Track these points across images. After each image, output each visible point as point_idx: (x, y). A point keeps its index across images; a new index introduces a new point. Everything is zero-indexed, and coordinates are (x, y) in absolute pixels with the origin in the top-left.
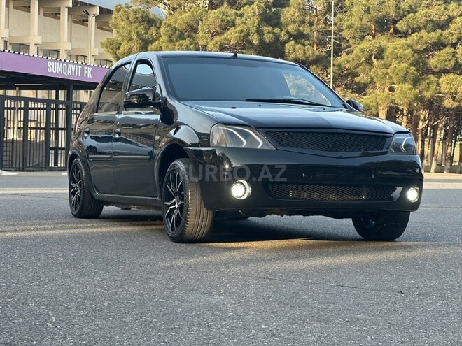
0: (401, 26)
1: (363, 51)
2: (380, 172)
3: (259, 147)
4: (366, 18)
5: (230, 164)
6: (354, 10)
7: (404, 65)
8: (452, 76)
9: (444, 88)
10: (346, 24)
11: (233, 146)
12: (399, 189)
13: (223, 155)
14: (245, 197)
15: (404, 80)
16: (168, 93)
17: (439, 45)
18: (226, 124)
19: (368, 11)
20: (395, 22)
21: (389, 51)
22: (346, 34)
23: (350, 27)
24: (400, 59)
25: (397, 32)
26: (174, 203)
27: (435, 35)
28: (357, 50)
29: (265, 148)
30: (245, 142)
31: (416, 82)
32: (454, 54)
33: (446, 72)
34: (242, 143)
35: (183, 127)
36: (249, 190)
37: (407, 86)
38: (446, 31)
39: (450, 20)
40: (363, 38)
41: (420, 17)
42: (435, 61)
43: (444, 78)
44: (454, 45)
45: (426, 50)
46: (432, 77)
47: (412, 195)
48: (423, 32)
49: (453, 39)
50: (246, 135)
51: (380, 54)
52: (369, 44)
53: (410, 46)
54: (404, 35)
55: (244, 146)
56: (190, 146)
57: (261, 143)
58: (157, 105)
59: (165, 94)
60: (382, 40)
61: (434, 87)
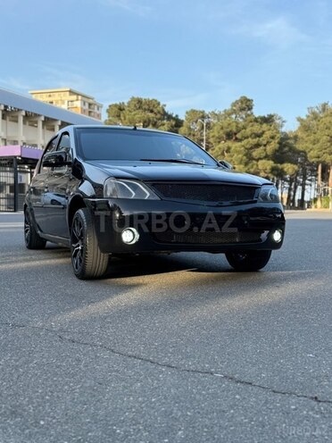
0: (239, 136)
1: (220, 148)
2: (252, 219)
3: (146, 198)
4: (221, 132)
5: (121, 213)
6: (215, 128)
7: (240, 156)
8: (264, 161)
9: (260, 167)
10: (211, 135)
11: (123, 197)
12: (266, 232)
13: (115, 205)
14: (134, 242)
15: (240, 163)
16: (77, 154)
17: (258, 145)
18: (118, 178)
19: (222, 128)
20: (236, 134)
21: (233, 148)
22: (211, 140)
23: (213, 136)
24: (239, 152)
25: (236, 139)
26: (78, 246)
27: (256, 140)
28: (217, 148)
29: (151, 198)
30: (134, 194)
31: (246, 164)
32: (265, 150)
33: (261, 159)
34: (131, 194)
35: (86, 181)
36: (137, 236)
37: (242, 166)
38: (261, 139)
39: (263, 132)
40: (219, 142)
41: (248, 131)
42: (255, 153)
43: (260, 162)
44: (265, 145)
45: (251, 148)
46: (255, 162)
47: (277, 236)
48: (250, 139)
49: (265, 142)
50: (135, 188)
51: (228, 150)
52: (223, 145)
53: (243, 146)
54: (240, 140)
55: (132, 197)
56: (90, 197)
57: (148, 194)
58: (69, 164)
59: (75, 156)
60: (229, 143)
61: (255, 167)
